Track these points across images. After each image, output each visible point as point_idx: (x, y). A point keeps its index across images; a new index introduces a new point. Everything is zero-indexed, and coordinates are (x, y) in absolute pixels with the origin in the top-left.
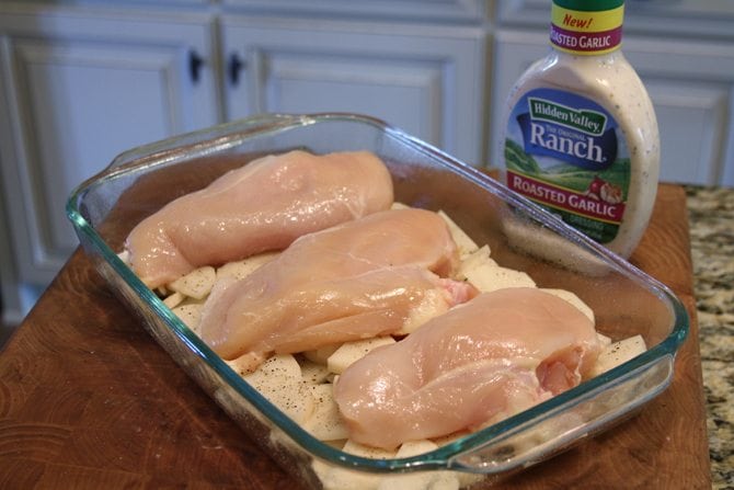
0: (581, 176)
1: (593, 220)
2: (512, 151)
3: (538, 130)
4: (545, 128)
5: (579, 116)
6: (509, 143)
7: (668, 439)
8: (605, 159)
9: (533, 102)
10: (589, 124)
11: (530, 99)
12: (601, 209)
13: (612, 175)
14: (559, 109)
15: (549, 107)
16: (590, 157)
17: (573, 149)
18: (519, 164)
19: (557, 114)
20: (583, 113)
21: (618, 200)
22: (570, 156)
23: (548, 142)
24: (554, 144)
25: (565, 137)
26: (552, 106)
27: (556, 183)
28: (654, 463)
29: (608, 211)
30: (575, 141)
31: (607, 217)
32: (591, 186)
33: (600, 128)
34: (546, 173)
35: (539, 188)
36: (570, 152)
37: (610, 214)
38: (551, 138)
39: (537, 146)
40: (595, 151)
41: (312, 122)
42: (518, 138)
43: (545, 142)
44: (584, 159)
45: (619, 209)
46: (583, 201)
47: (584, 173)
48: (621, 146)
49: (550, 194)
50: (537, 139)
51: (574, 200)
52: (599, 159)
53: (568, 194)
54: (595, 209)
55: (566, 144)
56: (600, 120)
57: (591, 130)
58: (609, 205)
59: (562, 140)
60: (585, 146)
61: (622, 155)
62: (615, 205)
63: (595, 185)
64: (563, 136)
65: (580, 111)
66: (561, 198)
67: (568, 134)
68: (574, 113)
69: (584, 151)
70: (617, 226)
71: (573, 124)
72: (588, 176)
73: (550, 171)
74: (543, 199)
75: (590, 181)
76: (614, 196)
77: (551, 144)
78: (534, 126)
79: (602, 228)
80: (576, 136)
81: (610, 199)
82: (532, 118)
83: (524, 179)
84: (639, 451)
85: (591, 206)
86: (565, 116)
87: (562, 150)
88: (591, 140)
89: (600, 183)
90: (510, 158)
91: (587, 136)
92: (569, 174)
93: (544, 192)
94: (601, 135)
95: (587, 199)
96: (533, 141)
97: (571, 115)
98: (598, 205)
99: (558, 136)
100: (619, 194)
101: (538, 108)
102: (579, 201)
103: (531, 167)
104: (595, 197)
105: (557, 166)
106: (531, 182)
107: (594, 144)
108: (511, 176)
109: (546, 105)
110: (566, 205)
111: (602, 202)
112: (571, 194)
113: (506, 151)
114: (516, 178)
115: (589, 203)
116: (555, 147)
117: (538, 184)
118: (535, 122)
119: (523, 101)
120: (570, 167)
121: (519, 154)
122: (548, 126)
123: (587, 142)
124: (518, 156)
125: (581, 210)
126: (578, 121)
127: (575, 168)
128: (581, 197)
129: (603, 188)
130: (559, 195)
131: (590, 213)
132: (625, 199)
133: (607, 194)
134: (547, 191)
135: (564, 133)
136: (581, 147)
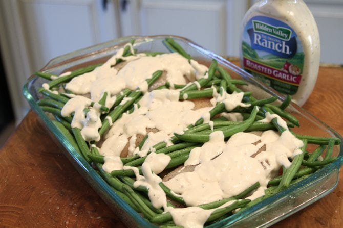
0: (279, 61)
1: (285, 83)
2: (245, 48)
3: (258, 37)
4: (261, 35)
5: (278, 30)
6: (244, 44)
7: (336, 211)
8: (291, 52)
9: (255, 23)
10: (283, 35)
11: (253, 21)
12: (290, 78)
13: (294, 61)
14: (268, 26)
15: (263, 26)
16: (283, 51)
17: (275, 47)
18: (249, 54)
19: (267, 29)
20: (280, 29)
21: (298, 73)
22: (273, 50)
23: (263, 43)
24: (266, 44)
25: (271, 41)
26: (264, 25)
27: (266, 64)
28: (328, 225)
29: (293, 79)
30: (276, 43)
31: (292, 82)
32: (284, 65)
33: (288, 37)
34: (262, 59)
35: (259, 67)
36: (273, 49)
37: (294, 80)
38: (264, 41)
39: (257, 45)
40: (286, 48)
41: (151, 40)
42: (248, 41)
43: (261, 43)
44: (281, 53)
45: (299, 78)
46: (280, 74)
47: (280, 59)
48: (299, 46)
49: (264, 70)
50: (257, 42)
51: (276, 73)
52: (288, 52)
53: (273, 70)
54: (286, 77)
55: (272, 44)
56: (288, 33)
57: (284, 37)
58: (293, 76)
59: (270, 42)
60: (281, 45)
61: (299, 51)
62: (297, 76)
63: (286, 66)
64: (270, 40)
65: (278, 28)
66: (270, 72)
67: (272, 40)
68: (275, 29)
69: (280, 48)
70: (298, 87)
71: (275, 34)
72: (283, 61)
73: (264, 58)
74: (261, 72)
75: (284, 63)
76: (296, 72)
77: (264, 44)
78: (256, 35)
79: (290, 88)
80: (276, 41)
81: (294, 73)
82: (255, 31)
83: (251, 62)
84: (320, 218)
85: (284, 76)
86: (270, 30)
87: (269, 47)
88: (284, 43)
89: (289, 64)
90: (244, 51)
91: (282, 40)
92: (273, 60)
93: (261, 69)
94: (288, 40)
95: (283, 72)
96: (255, 42)
97: (274, 29)
98: (288, 76)
99: (267, 40)
100: (298, 70)
101: (257, 26)
102: (278, 73)
103: (255, 56)
104: (286, 71)
105: (267, 56)
106: (255, 63)
107: (286, 44)
108: (245, 60)
109: (261, 24)
110: (272, 75)
111: (290, 74)
112: (274, 70)
113: (243, 48)
114: (247, 61)
115: (283, 75)
116: (266, 46)
117: (258, 64)
118: (256, 33)
119: (250, 22)
120: (273, 56)
121: (249, 48)
122: (262, 35)
123: (282, 44)
124: (248, 50)
125: (279, 78)
126: (277, 33)
127: (276, 57)
128: (279, 72)
129: (290, 67)
130: (269, 70)
131: (284, 80)
132: (301, 73)
133: (292, 70)
134: (263, 68)
135: (270, 39)
136: (279, 46)
